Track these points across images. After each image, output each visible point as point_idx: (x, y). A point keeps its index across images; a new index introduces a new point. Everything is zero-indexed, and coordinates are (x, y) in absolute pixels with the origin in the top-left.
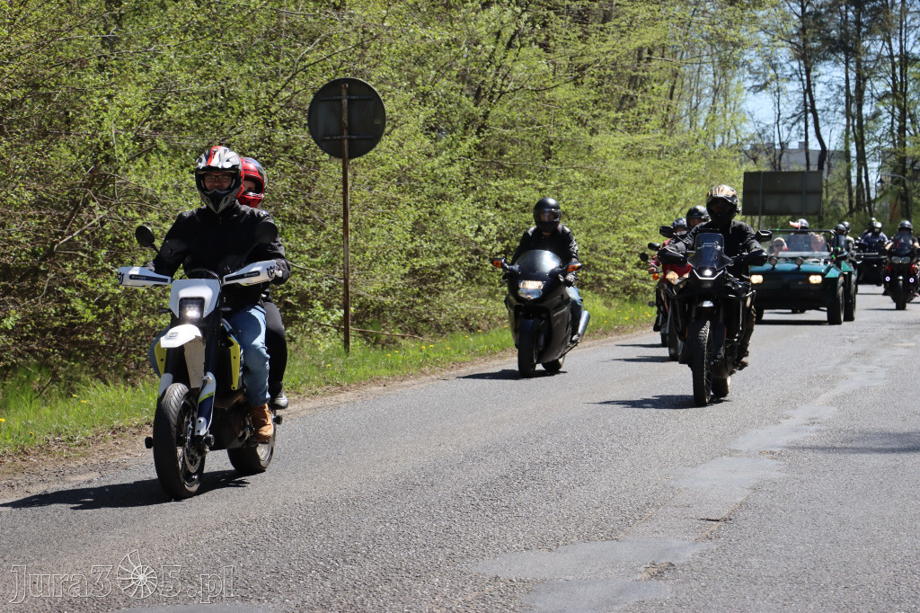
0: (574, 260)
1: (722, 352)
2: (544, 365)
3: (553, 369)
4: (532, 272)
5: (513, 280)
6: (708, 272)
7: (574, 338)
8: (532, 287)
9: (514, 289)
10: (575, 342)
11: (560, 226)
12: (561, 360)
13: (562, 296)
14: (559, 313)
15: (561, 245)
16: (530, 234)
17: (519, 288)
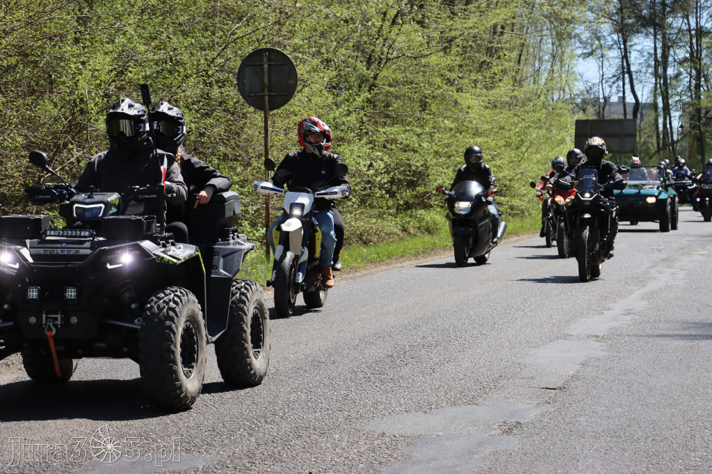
0: (492, 186)
1: (598, 246)
2: (475, 259)
3: (481, 261)
4: (464, 196)
5: (451, 202)
6: (587, 195)
7: (495, 240)
8: (463, 206)
9: (451, 207)
10: (496, 243)
11: (483, 164)
12: (487, 256)
14: (483, 223)
15: (483, 176)
16: (463, 170)
17: (455, 207)
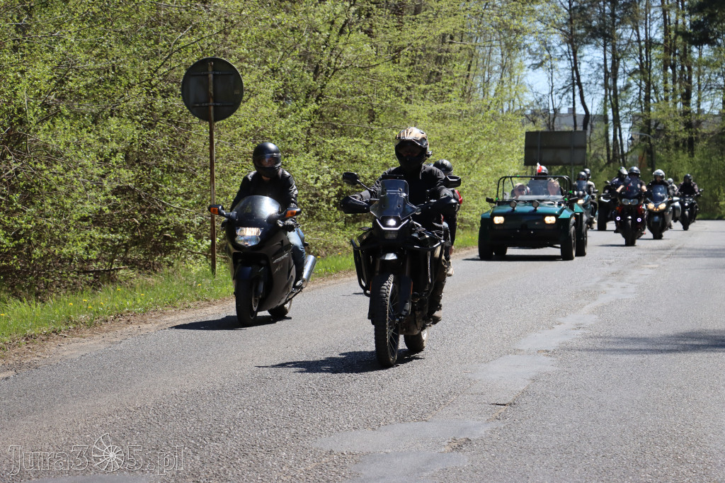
0: (293, 205)
2: (269, 311)
3: (279, 314)
4: (249, 219)
5: (231, 227)
6: (392, 222)
7: (298, 284)
8: (250, 234)
9: (231, 235)
10: (300, 288)
11: (281, 171)
12: (287, 306)
13: (282, 242)
14: (279, 259)
15: (280, 189)
16: (250, 178)
17: (236, 235)
